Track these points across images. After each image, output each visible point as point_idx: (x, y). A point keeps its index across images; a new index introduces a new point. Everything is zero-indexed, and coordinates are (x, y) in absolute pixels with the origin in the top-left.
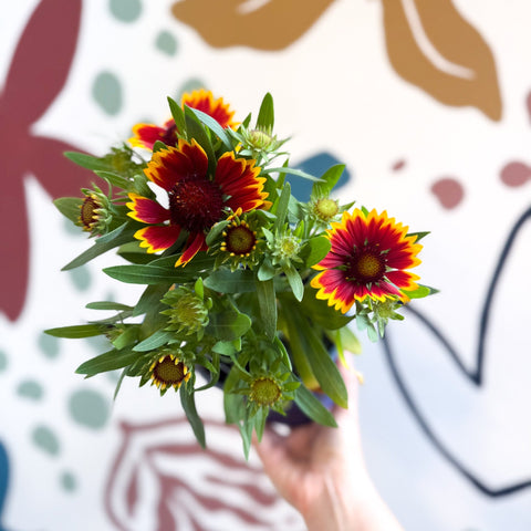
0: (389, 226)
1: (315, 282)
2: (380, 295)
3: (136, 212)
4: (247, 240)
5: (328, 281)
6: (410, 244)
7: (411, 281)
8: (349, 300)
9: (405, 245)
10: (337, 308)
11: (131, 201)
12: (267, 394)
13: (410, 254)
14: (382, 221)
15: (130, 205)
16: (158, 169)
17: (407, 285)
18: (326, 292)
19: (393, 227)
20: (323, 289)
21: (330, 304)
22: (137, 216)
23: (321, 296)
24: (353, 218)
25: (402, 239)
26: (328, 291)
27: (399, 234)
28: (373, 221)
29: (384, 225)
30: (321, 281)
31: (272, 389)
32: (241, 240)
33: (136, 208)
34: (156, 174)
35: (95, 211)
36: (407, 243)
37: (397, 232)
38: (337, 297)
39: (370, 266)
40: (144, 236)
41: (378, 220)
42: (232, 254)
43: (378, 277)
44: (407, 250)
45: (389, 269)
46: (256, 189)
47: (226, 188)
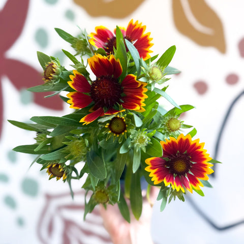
0: (202, 152)
1: (148, 161)
2: (178, 185)
3: (73, 82)
5: (155, 163)
7: (198, 185)
8: (161, 178)
9: (205, 165)
10: (152, 180)
11: (73, 74)
13: (205, 172)
14: (199, 147)
15: (72, 77)
16: (95, 62)
17: (195, 185)
18: (151, 168)
19: (204, 153)
20: (150, 166)
21: (150, 176)
22: (73, 84)
23: (147, 169)
24: (184, 138)
25: (205, 162)
26: (153, 168)
27: (205, 159)
28: (195, 144)
29: (200, 150)
30: (151, 162)
32: (118, 126)
33: (74, 79)
34: (93, 64)
35: (51, 74)
36: (206, 165)
37: (205, 157)
38: (155, 173)
39: (180, 167)
40: (72, 96)
41: (198, 145)
42: (110, 132)
43: (183, 173)
44: (204, 169)
45: (190, 173)
46: (140, 100)
47: (125, 90)
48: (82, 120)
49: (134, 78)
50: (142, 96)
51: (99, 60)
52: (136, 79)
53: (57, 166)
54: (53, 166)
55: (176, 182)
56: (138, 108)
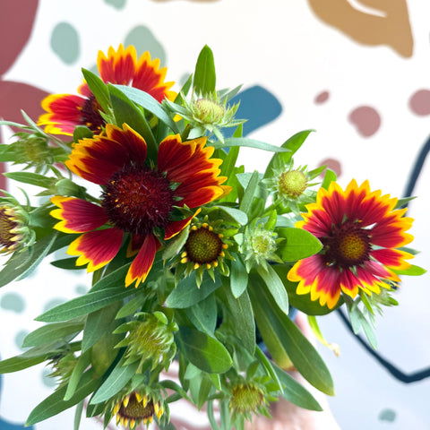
0: (373, 199)
1: (293, 275)
2: (371, 284)
3: (64, 222)
4: (212, 246)
5: (307, 271)
6: (399, 218)
7: (402, 260)
8: (334, 290)
9: (392, 219)
10: (322, 303)
11: (56, 208)
12: (249, 401)
13: (399, 229)
14: (363, 194)
15: (56, 214)
16: (83, 160)
17: (397, 264)
18: (306, 284)
19: (378, 199)
20: (302, 282)
21: (313, 298)
22: (67, 226)
23: (301, 290)
24: (329, 194)
25: (389, 213)
26: (309, 283)
27: (385, 208)
28: (352, 193)
29: (367, 198)
30: (300, 272)
31: (254, 396)
32: (205, 246)
33: (63, 215)
35: (12, 231)
36: (394, 217)
37: (383, 205)
38: (319, 288)
39: (353, 248)
40: (80, 249)
41: (358, 191)
42: (197, 266)
43: (364, 258)
44: (395, 225)
45: (375, 247)
46: (211, 174)
47: (172, 174)
48: (129, 280)
49: (176, 140)
50: (210, 166)
51: (88, 149)
52: (179, 140)
53: (133, 398)
54: (126, 404)
55: (364, 279)
56: (218, 192)
